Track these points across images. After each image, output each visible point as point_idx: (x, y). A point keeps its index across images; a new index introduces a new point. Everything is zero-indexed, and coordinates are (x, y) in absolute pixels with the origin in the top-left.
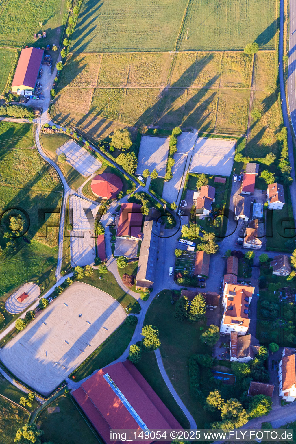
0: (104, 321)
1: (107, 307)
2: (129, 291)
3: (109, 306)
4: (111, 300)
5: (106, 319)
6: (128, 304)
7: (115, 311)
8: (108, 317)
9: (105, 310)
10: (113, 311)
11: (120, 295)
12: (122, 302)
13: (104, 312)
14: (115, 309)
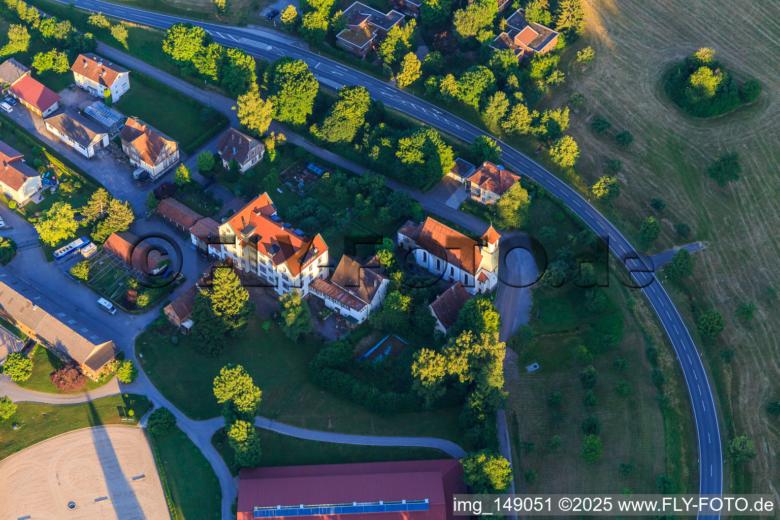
0: (119, 471)
1: (92, 450)
2: (88, 396)
3: (93, 446)
4: (84, 437)
5: (118, 465)
6: (117, 412)
7: (112, 442)
8: (115, 459)
9: (96, 457)
10: (110, 445)
11: (84, 414)
12: (103, 419)
13: (98, 462)
14: (108, 440)
